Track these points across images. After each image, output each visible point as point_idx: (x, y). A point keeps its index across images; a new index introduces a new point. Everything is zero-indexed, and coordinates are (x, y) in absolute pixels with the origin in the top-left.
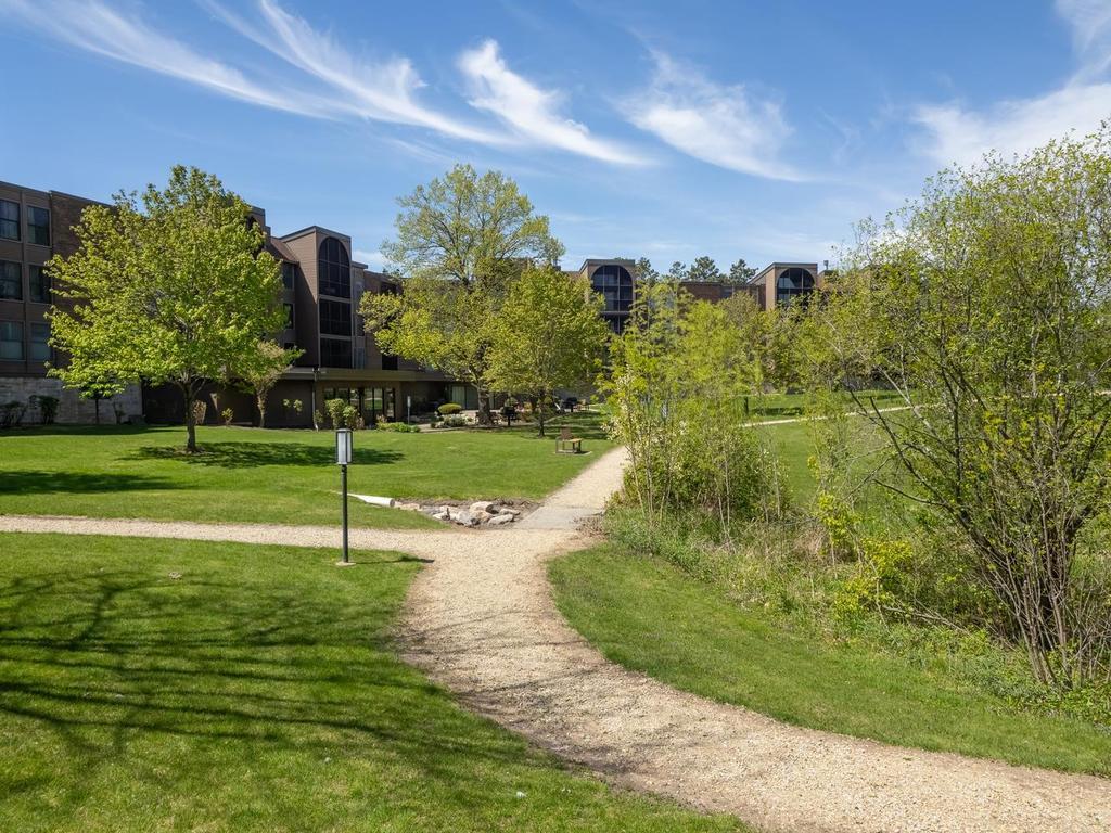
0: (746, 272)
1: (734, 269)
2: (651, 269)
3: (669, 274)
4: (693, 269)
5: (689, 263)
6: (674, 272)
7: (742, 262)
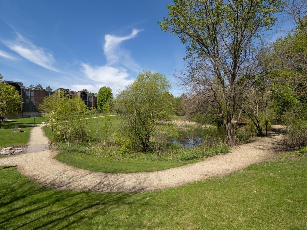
0: (50, 89)
1: (47, 88)
2: (23, 85)
3: (29, 87)
4: (36, 87)
5: (35, 85)
6: (30, 87)
7: (49, 87)
